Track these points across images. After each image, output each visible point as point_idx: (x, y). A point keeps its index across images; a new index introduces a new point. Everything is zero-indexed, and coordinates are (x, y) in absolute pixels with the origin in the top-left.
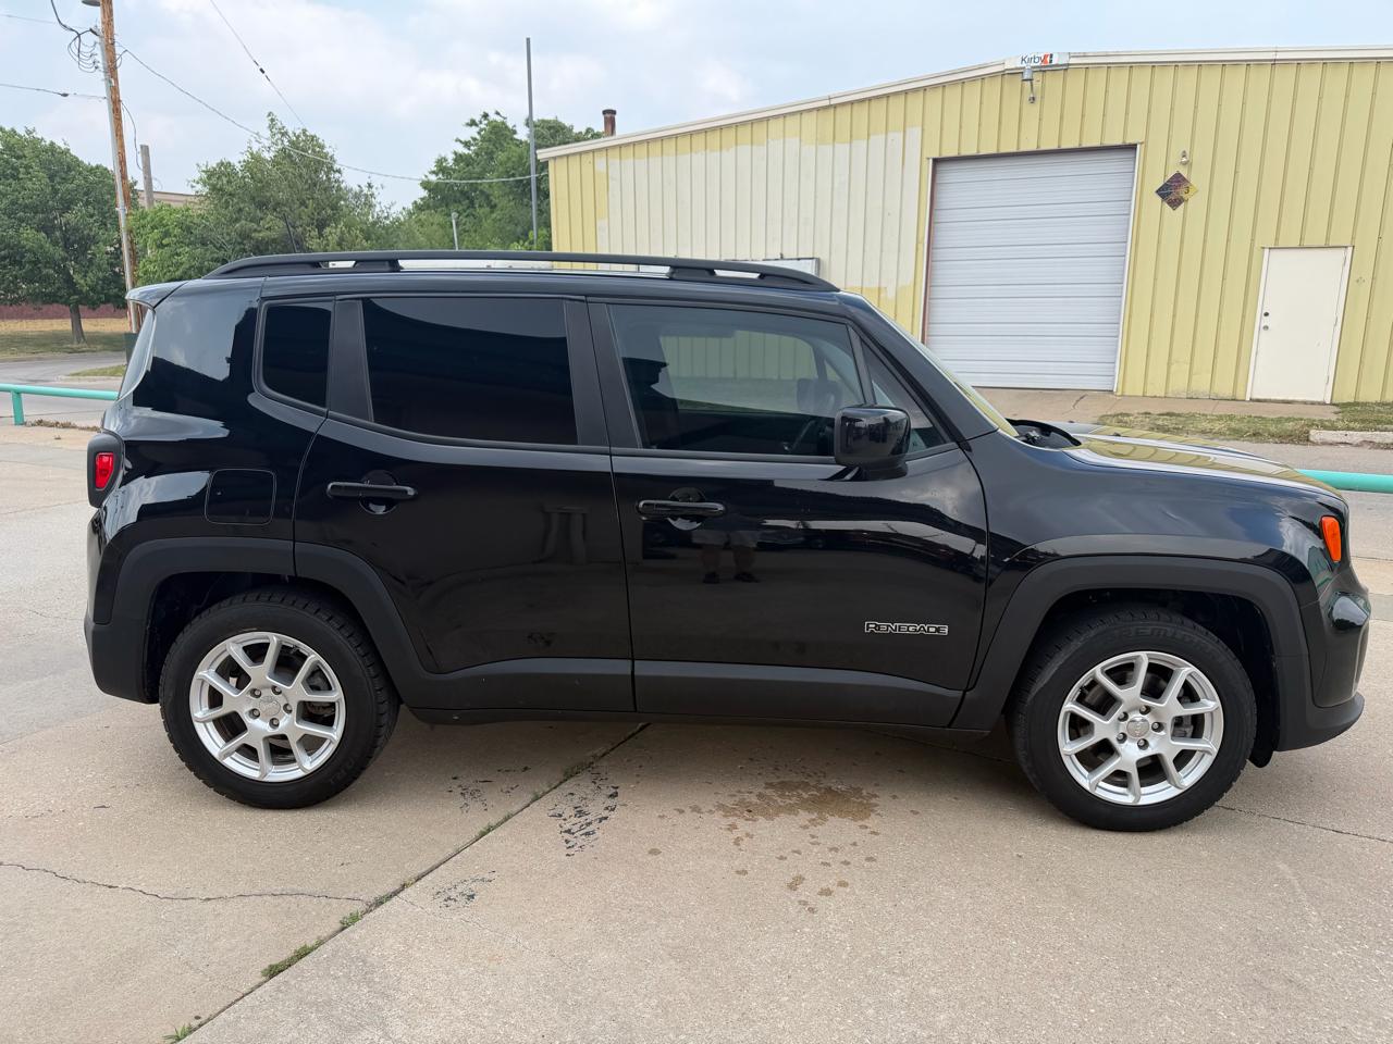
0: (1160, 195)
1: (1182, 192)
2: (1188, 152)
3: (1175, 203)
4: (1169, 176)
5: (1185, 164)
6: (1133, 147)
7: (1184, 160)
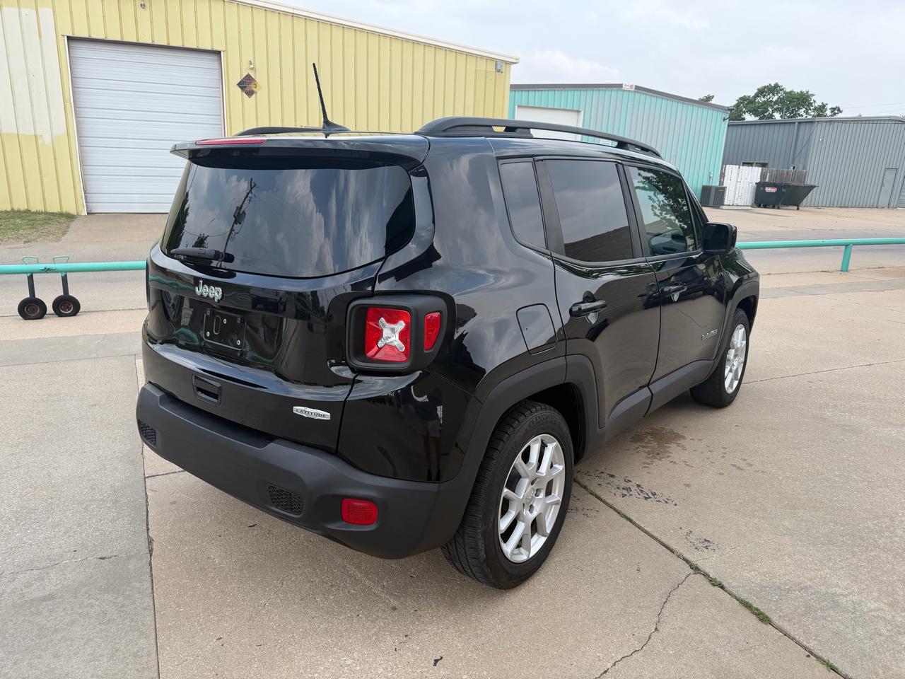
0: (240, 87)
1: (253, 86)
2: (252, 61)
3: (250, 93)
4: (244, 76)
5: (252, 69)
6: (218, 53)
7: (252, 66)
